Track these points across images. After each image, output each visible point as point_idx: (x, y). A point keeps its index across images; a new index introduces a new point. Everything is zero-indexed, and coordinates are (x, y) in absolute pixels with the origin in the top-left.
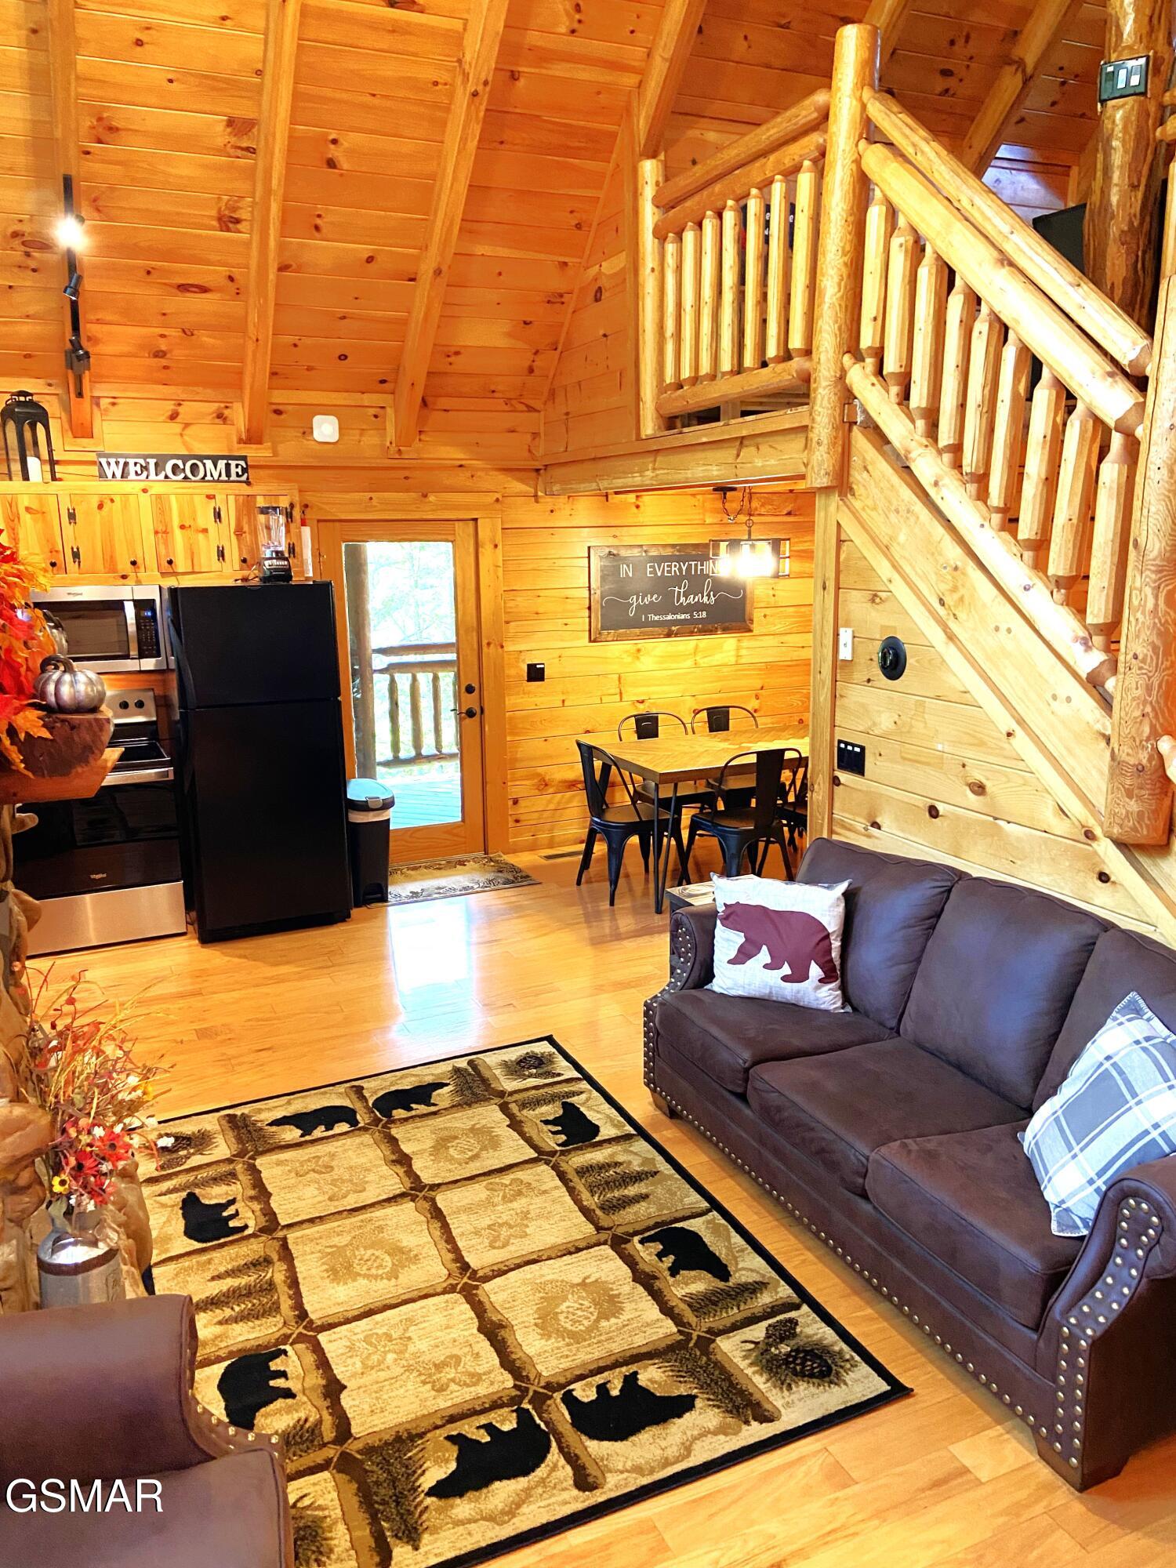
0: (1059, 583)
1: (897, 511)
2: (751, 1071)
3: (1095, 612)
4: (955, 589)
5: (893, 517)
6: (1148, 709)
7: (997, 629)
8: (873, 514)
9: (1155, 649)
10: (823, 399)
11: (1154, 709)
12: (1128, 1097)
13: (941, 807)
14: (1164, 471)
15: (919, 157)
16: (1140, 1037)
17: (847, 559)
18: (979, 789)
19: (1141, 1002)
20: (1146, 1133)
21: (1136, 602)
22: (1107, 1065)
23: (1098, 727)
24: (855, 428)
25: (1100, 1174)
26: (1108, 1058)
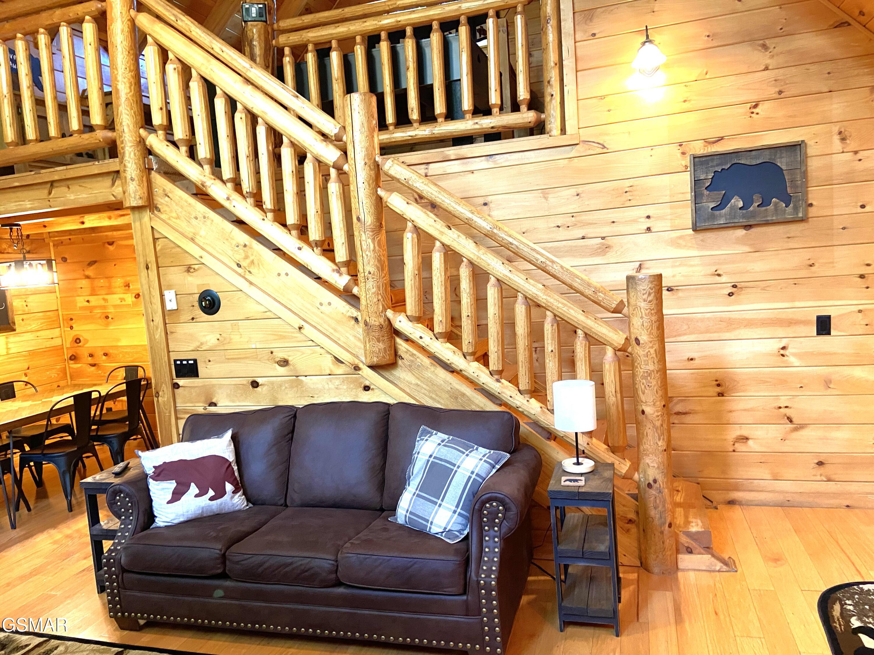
0: (317, 244)
1: (196, 218)
2: (227, 554)
3: (341, 255)
4: (246, 257)
5: (194, 221)
6: (380, 297)
7: (279, 275)
8: (178, 221)
9: (378, 268)
10: (130, 154)
11: (382, 297)
12: (452, 467)
13: (259, 380)
14: (366, 183)
15: (179, 22)
16: (439, 442)
17: (161, 250)
18: (284, 363)
19: (428, 428)
20: (470, 478)
21: (364, 247)
22: (432, 459)
23: (349, 314)
24: (153, 172)
25: (457, 506)
26: (431, 456)
